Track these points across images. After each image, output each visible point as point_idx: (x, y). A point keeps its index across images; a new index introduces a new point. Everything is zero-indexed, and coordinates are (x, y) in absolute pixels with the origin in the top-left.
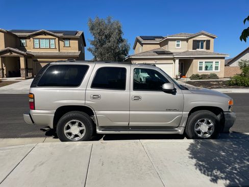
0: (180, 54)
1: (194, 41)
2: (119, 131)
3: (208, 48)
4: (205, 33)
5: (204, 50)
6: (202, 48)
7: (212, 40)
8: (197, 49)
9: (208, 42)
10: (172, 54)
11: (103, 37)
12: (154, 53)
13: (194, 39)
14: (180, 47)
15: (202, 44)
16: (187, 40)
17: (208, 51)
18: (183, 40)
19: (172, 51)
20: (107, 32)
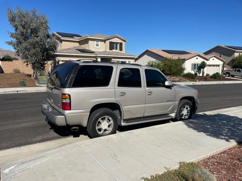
0: (100, 53)
1: (110, 42)
2: (138, 121)
3: (121, 49)
4: (119, 36)
5: (118, 51)
6: (116, 49)
7: (124, 43)
8: (113, 50)
9: (121, 44)
10: (93, 52)
11: (29, 31)
12: (77, 51)
13: (111, 40)
14: (99, 47)
15: (116, 46)
16: (105, 41)
17: (121, 52)
18: (101, 41)
19: (93, 50)
20: (33, 25)
